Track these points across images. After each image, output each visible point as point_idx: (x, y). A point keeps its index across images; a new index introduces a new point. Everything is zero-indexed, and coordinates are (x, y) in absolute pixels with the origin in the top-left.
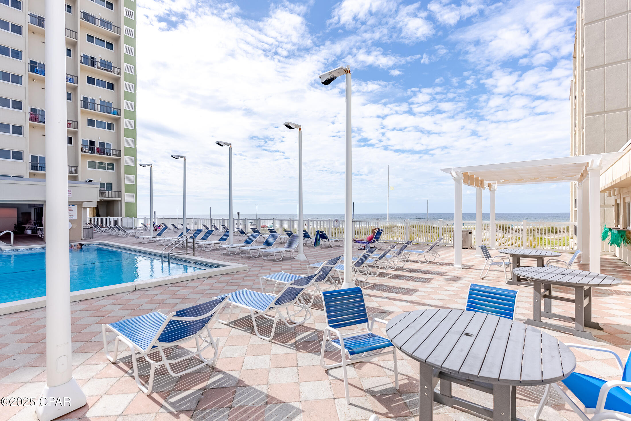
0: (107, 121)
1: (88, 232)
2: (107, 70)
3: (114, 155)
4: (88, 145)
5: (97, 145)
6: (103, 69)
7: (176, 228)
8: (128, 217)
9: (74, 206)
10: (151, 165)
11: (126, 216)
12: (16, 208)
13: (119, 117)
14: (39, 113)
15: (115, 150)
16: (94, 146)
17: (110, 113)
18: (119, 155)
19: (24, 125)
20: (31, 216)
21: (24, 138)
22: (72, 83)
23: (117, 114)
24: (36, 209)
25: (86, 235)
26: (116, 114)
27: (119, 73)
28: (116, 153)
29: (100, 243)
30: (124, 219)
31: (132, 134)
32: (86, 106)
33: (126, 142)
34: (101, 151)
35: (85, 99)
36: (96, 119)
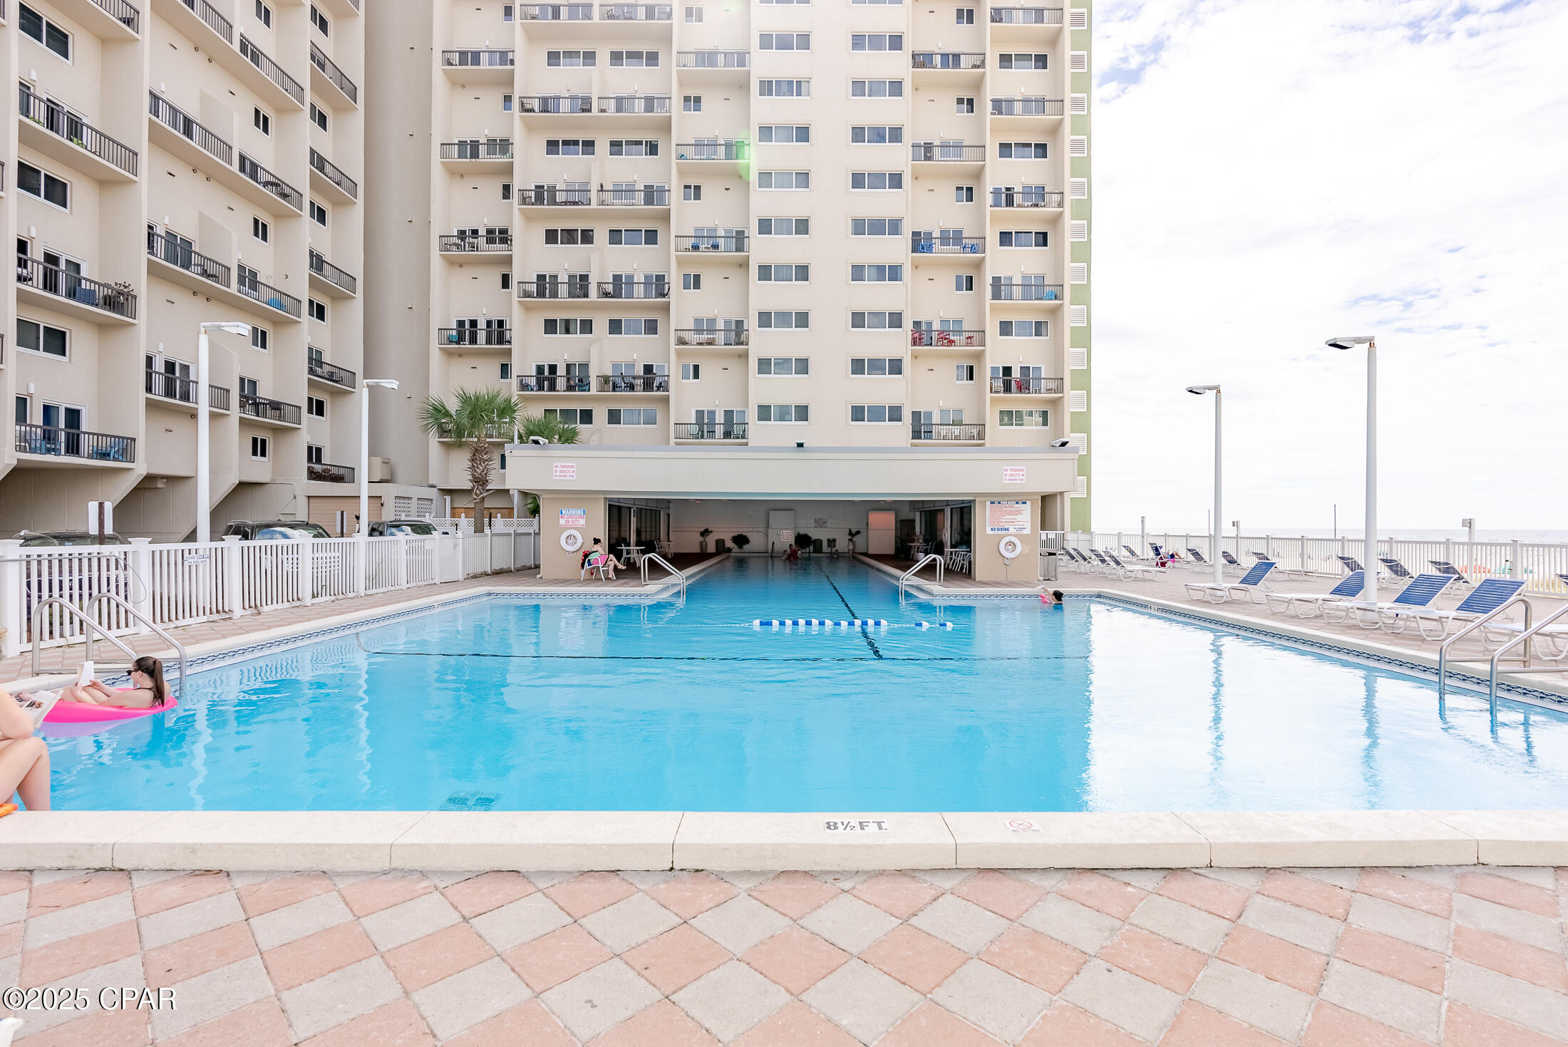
0: (1034, 318)
1: (1048, 565)
2: (1036, 205)
3: (1049, 390)
4: (1001, 376)
5: (1016, 374)
6: (1028, 206)
7: (1232, 562)
8: (1080, 531)
9: (1025, 503)
10: (1218, 390)
11: (1074, 530)
12: (894, 512)
13: (1061, 302)
14: (924, 327)
15: (1050, 379)
16: (1011, 376)
17: (1041, 299)
18: (1060, 389)
19: (905, 356)
20: (914, 527)
21: (905, 380)
22: (975, 253)
23: (1056, 298)
24: (923, 514)
25: (1045, 571)
26: (1053, 297)
27: (1061, 204)
28: (1052, 385)
29: (1099, 592)
30: (1069, 536)
31: (1083, 337)
32: (996, 295)
33: (1072, 359)
34: (1023, 387)
35: (996, 280)
36: (1013, 318)
